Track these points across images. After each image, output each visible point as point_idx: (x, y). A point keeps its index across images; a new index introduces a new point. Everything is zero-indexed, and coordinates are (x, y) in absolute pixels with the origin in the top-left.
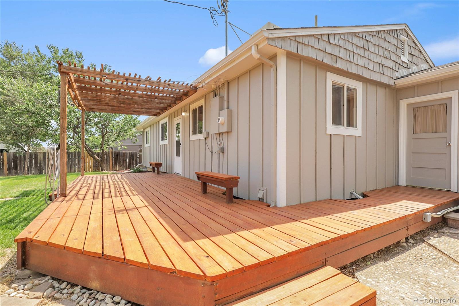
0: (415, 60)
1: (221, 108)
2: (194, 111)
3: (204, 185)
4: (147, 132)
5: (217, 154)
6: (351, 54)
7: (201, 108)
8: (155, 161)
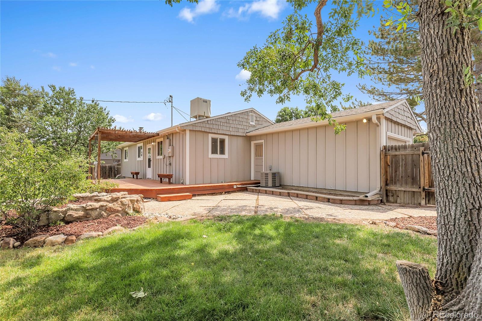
0: (260, 123)
1: (170, 145)
2: (159, 143)
3: (161, 179)
4: (125, 150)
5: (168, 166)
6: (220, 126)
7: (162, 142)
8: (134, 171)
